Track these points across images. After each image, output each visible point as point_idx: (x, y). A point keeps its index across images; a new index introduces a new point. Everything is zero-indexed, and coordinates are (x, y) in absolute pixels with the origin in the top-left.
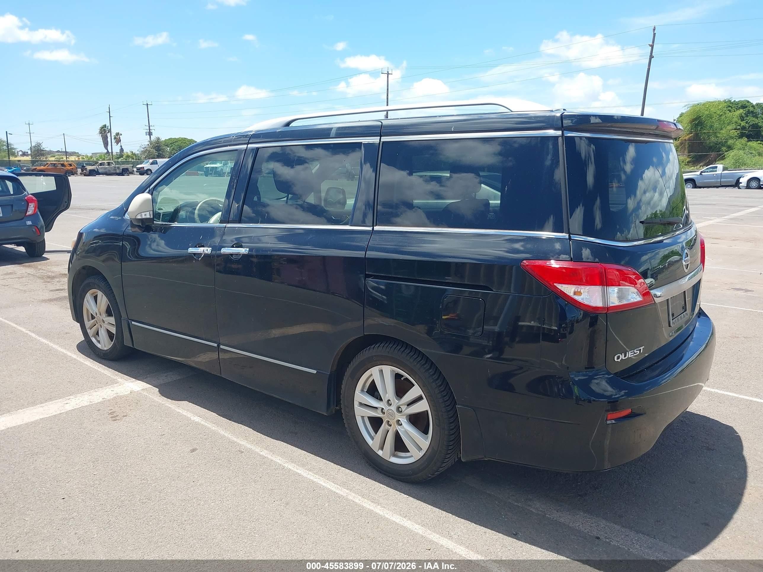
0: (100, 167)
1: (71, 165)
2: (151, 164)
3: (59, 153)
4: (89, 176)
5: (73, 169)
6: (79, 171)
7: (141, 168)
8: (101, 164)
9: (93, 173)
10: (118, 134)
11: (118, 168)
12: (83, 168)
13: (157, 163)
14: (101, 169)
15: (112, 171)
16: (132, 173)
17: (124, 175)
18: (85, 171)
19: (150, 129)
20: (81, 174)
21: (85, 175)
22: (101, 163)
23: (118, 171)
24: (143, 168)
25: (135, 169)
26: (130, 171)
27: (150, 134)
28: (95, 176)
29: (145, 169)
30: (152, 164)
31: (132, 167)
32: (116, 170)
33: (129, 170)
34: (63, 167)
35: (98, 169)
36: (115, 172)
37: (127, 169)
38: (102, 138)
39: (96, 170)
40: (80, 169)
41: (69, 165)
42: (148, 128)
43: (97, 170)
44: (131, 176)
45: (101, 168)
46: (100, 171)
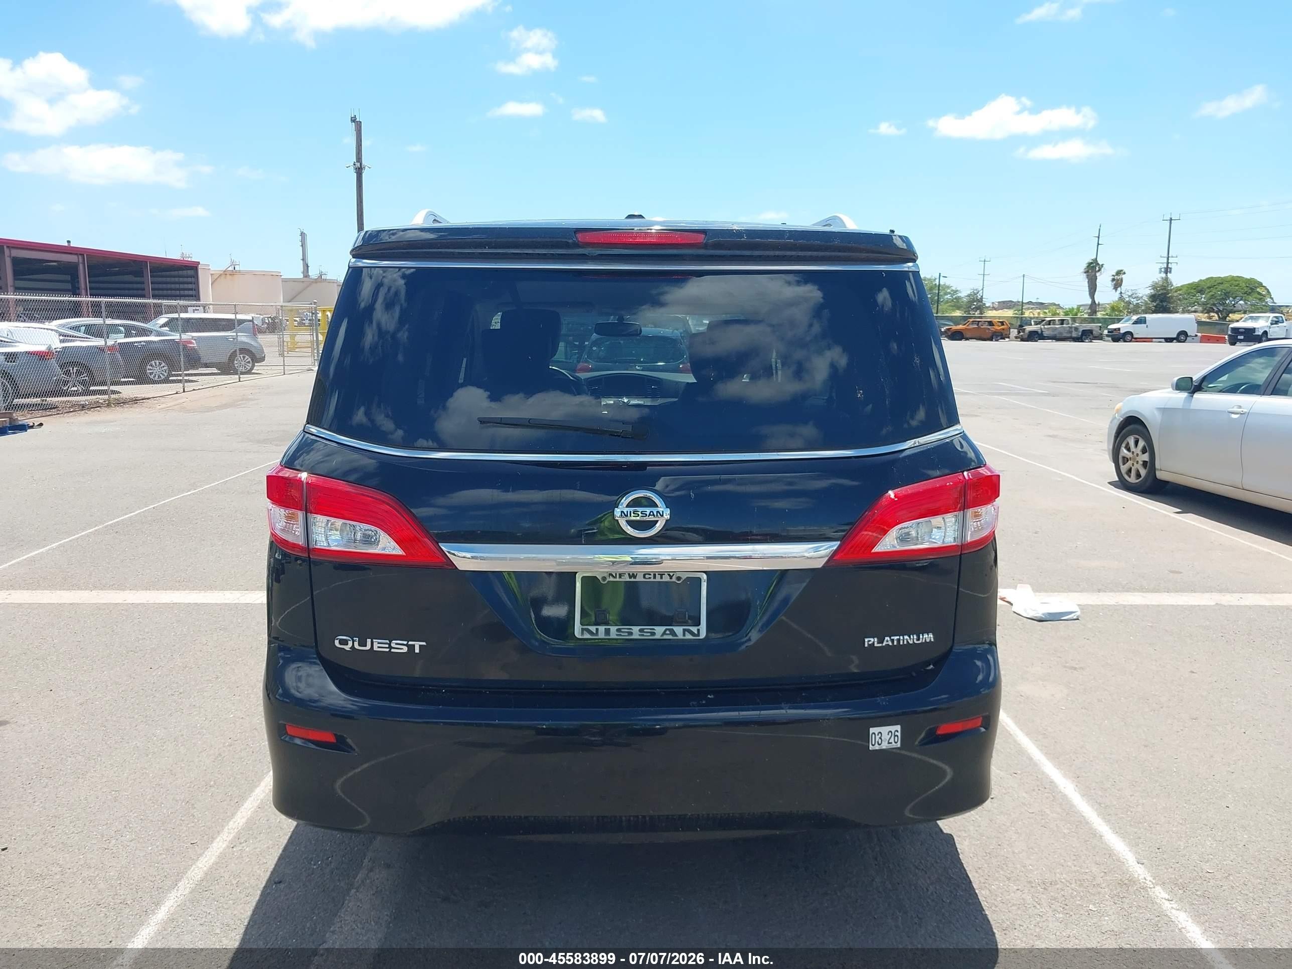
0: (1046, 326)
1: (1002, 323)
2: (1133, 324)
3: (1029, 304)
4: (1028, 341)
5: (1003, 329)
6: (1014, 332)
7: (1115, 329)
8: (1049, 323)
9: (1034, 336)
10: (1119, 273)
11: (1076, 329)
12: (1021, 328)
13: (1145, 322)
14: (1046, 329)
15: (1065, 335)
16: (1100, 337)
17: (1083, 342)
18: (1022, 334)
19: (1168, 263)
20: (1016, 337)
21: (1023, 340)
22: (1050, 321)
23: (1074, 335)
24: (1119, 329)
25: (1106, 332)
26: (1095, 336)
27: (1167, 270)
28: (1037, 341)
29: (1122, 331)
30: (1136, 323)
31: (1099, 328)
32: (1071, 332)
33: (1094, 332)
34: (989, 327)
35: (1043, 330)
36: (1069, 335)
37: (1091, 332)
38: (1087, 280)
39: (1040, 331)
40: (1016, 330)
41: (1000, 324)
42: (1166, 261)
43: (1042, 332)
44: (1097, 343)
45: (1048, 329)
46: (1046, 334)
